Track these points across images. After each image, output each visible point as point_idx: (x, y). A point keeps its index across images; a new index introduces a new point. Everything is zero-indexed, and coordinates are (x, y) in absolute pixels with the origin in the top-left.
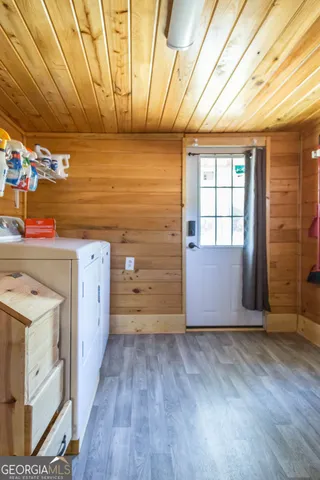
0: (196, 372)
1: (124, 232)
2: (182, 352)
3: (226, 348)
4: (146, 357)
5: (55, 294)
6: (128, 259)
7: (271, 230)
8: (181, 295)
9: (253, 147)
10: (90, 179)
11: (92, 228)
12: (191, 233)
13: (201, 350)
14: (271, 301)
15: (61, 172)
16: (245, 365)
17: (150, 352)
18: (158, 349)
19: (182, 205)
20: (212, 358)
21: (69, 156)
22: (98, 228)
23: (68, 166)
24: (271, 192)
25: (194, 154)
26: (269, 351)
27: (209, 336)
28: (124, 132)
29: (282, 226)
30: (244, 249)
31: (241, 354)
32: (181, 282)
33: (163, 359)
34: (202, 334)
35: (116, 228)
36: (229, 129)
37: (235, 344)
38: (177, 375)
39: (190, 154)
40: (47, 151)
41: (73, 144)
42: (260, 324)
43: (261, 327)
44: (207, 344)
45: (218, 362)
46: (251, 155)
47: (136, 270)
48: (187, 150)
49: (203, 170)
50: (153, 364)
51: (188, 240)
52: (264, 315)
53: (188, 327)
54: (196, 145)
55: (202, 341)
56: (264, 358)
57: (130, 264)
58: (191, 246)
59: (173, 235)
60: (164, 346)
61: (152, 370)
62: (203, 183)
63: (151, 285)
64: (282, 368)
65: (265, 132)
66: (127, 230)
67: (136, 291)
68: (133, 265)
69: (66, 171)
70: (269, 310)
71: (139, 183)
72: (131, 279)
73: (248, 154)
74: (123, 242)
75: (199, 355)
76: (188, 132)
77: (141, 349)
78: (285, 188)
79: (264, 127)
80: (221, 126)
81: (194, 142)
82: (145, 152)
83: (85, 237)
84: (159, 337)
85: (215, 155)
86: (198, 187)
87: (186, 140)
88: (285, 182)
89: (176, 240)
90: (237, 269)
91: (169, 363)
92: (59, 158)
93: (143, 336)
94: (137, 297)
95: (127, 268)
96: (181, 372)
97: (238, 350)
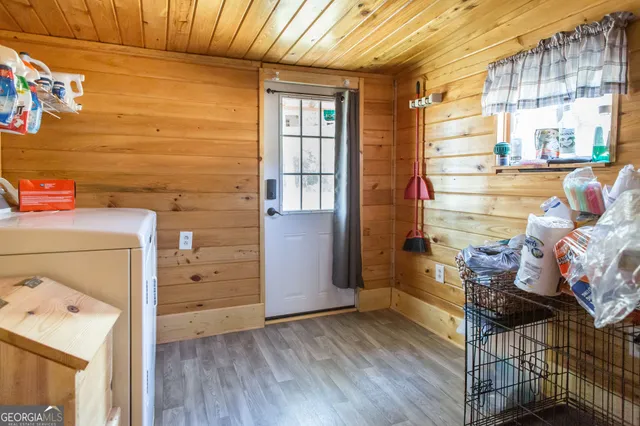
0: (289, 377)
1: (176, 196)
2: (265, 353)
3: (318, 339)
4: (219, 370)
5: (104, 305)
6: (183, 234)
7: (364, 191)
8: (258, 277)
9: (346, 89)
10: (120, 115)
11: (124, 190)
12: (271, 195)
13: (289, 347)
14: (365, 275)
15: (70, 102)
16: (345, 357)
17: (222, 362)
18: (233, 355)
19: (259, 159)
20: (305, 355)
21: (83, 78)
22: (134, 190)
23: (82, 94)
24: (365, 145)
25: (274, 91)
26: (366, 335)
27: (296, 327)
28: (175, 50)
29: (375, 186)
30: (335, 214)
31: (335, 344)
32: (259, 261)
33: (242, 367)
34: (285, 325)
35: (164, 189)
36: (319, 63)
37: (328, 333)
38: (266, 387)
39: (269, 91)
40: (43, 65)
41: (89, 58)
42: (352, 304)
43: (353, 307)
44: (294, 338)
45: (312, 360)
46: (343, 98)
47: (196, 248)
48: (265, 85)
49: (285, 113)
50: (231, 379)
51: (267, 204)
52: (356, 292)
53: (267, 319)
54: (277, 79)
55: (288, 335)
56: (363, 344)
57: (186, 241)
58: (271, 212)
59: (247, 198)
60: (239, 349)
61: (229, 386)
62: (286, 130)
63: (217, 268)
64: (383, 353)
65: (357, 71)
66: (180, 192)
67: (196, 278)
68: (190, 241)
69: (78, 100)
70: (362, 286)
71: (200, 126)
72: (188, 262)
73: (339, 97)
74: (176, 210)
75: (288, 355)
76: (267, 61)
77: (208, 359)
78: (378, 141)
79: (358, 65)
80: (310, 59)
81: (274, 75)
82: (205, 83)
83: (113, 205)
84: (230, 338)
85: (300, 94)
86: (280, 135)
87: (265, 71)
88: (379, 134)
89: (252, 205)
90: (326, 238)
91: (252, 372)
92: (66, 79)
93: (206, 340)
94: (197, 285)
95: (182, 246)
96: (270, 382)
97: (332, 340)
